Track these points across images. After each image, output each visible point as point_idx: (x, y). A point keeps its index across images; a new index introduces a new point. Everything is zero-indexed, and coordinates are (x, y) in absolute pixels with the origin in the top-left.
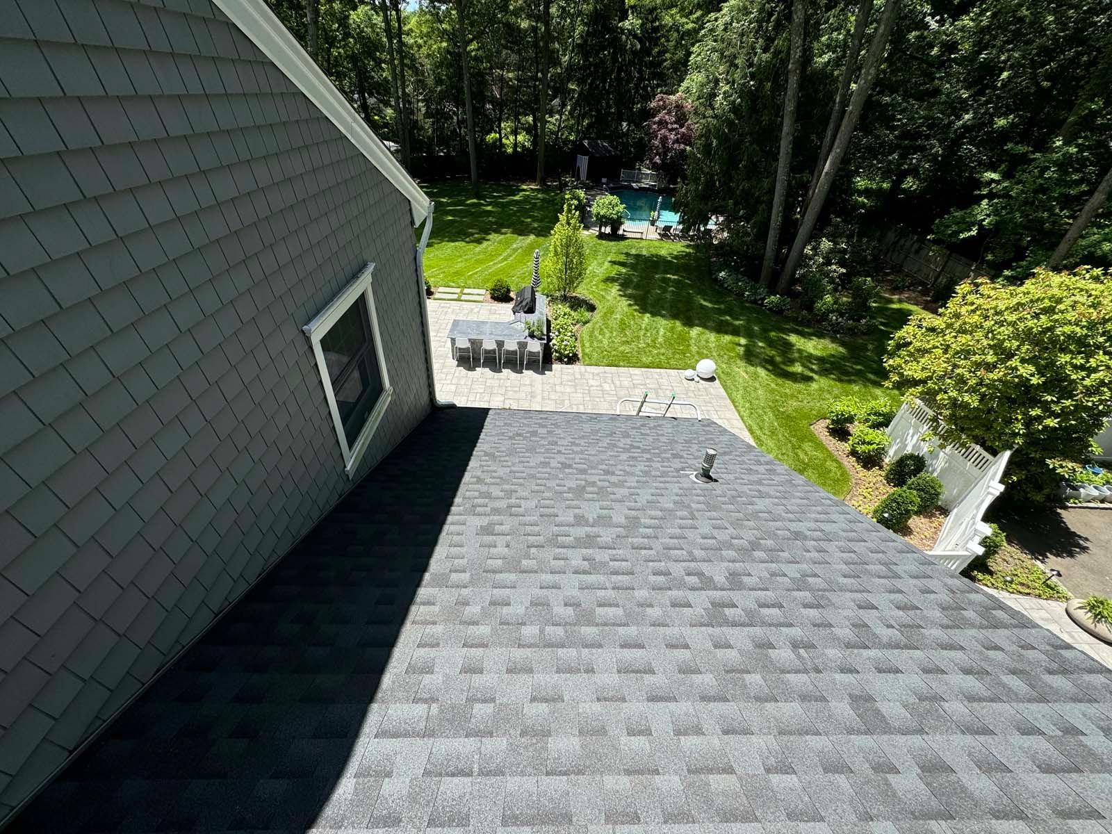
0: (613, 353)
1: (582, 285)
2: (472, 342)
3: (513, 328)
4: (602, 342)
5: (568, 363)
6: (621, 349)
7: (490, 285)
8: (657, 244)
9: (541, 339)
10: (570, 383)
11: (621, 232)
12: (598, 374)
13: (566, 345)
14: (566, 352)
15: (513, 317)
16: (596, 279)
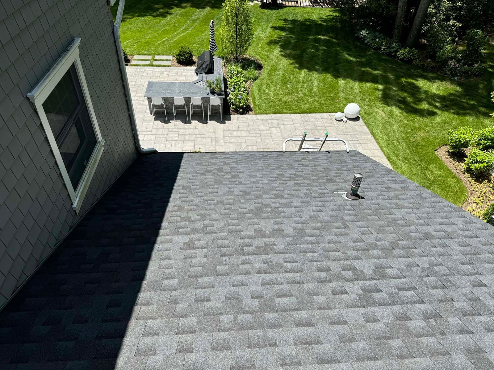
0: (278, 103)
1: (251, 48)
2: (165, 99)
3: (197, 87)
4: (268, 95)
5: (243, 113)
6: (284, 99)
7: (176, 51)
8: (309, 10)
9: (220, 95)
10: (245, 129)
12: (267, 121)
13: (240, 99)
14: (241, 104)
15: (196, 78)
16: (261, 42)
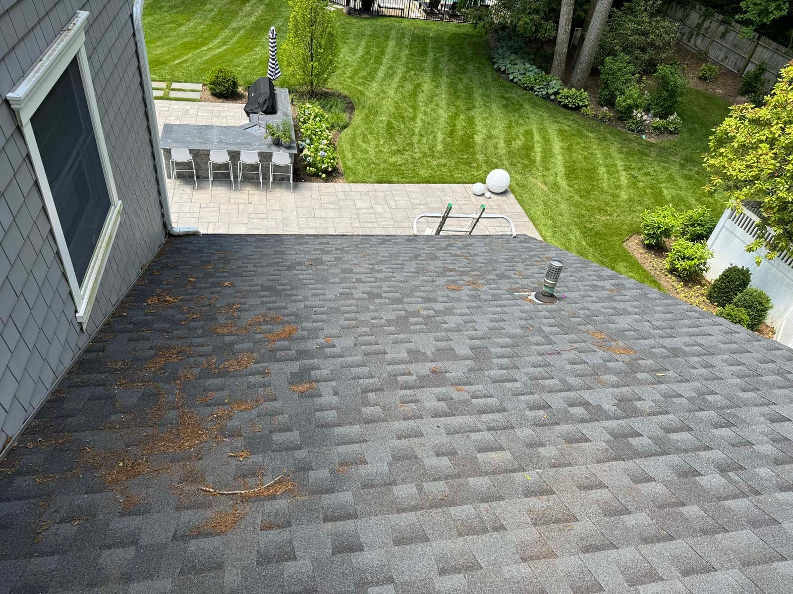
0: (383, 166)
1: (334, 77)
2: (195, 153)
3: (248, 134)
4: (367, 152)
5: (326, 180)
6: (393, 159)
7: (208, 77)
8: (422, 23)
9: (289, 148)
10: (332, 206)
11: (375, 8)
12: (367, 194)
13: (323, 157)
14: (324, 166)
15: (245, 120)
16: (349, 70)
